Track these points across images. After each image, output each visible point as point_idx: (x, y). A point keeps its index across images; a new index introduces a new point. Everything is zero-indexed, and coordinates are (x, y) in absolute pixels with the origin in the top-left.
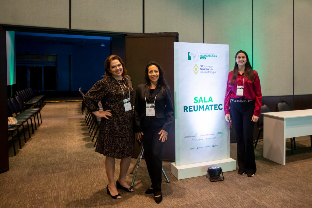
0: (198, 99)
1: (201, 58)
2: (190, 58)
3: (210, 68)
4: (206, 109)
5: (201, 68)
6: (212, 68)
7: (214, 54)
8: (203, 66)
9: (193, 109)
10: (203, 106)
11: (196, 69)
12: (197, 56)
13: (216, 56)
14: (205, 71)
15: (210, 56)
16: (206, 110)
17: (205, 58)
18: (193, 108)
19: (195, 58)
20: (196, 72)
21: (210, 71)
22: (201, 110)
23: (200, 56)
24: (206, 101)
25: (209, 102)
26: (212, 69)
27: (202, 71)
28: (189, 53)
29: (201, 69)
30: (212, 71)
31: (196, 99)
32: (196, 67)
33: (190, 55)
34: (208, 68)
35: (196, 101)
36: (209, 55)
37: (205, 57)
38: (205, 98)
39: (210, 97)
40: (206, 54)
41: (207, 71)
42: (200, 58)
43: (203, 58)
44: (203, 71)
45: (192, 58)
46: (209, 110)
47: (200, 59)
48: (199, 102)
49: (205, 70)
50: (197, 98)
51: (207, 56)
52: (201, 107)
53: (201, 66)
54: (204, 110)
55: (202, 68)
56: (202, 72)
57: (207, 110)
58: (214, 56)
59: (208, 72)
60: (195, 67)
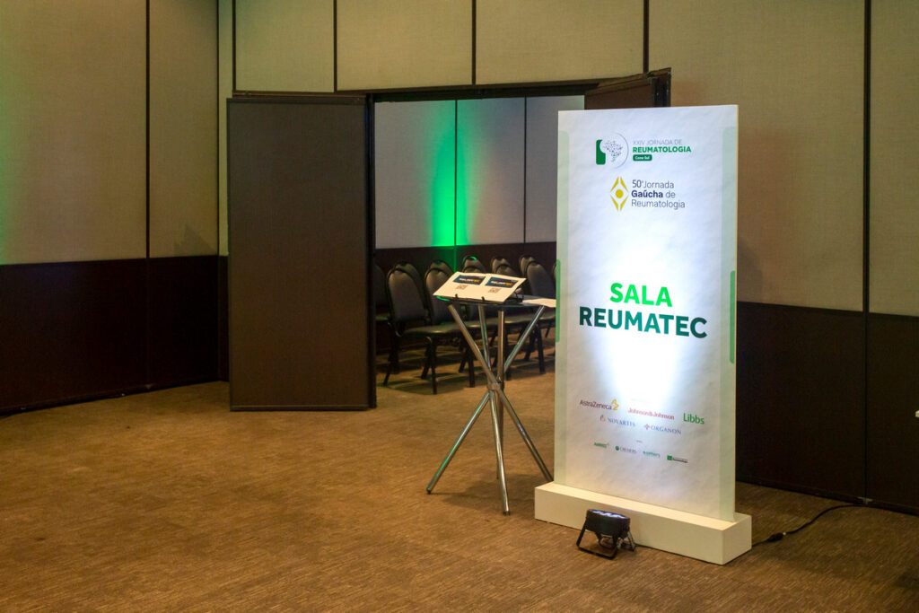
0: (624, 291)
1: (635, 158)
2: (601, 159)
3: (664, 191)
4: (648, 326)
5: (636, 189)
6: (672, 190)
7: (679, 142)
8: (643, 185)
9: (606, 321)
10: (639, 316)
11: (619, 194)
12: (624, 151)
13: (689, 149)
14: (648, 199)
15: (667, 150)
16: (647, 330)
17: (651, 156)
18: (606, 315)
19: (618, 159)
20: (619, 201)
21: (664, 199)
22: (633, 328)
23: (635, 150)
24: (648, 299)
25: (658, 304)
26: (672, 195)
27: (638, 199)
28: (598, 142)
29: (634, 194)
30: (670, 200)
31: (617, 289)
32: (620, 186)
33: (603, 150)
34: (658, 190)
35: (616, 297)
36: (663, 146)
37: (650, 153)
38: (644, 288)
39: (664, 290)
40: (654, 142)
41: (656, 199)
42: (634, 156)
43: (643, 156)
44: (643, 199)
45: (609, 158)
46: (658, 331)
47: (634, 160)
48: (626, 301)
49: (648, 195)
50: (620, 286)
51: (656, 150)
52: (634, 316)
53: (637, 183)
54: (640, 329)
55: (639, 190)
56: (638, 204)
57: (652, 331)
58: (681, 150)
59: (657, 205)
60: (615, 186)
